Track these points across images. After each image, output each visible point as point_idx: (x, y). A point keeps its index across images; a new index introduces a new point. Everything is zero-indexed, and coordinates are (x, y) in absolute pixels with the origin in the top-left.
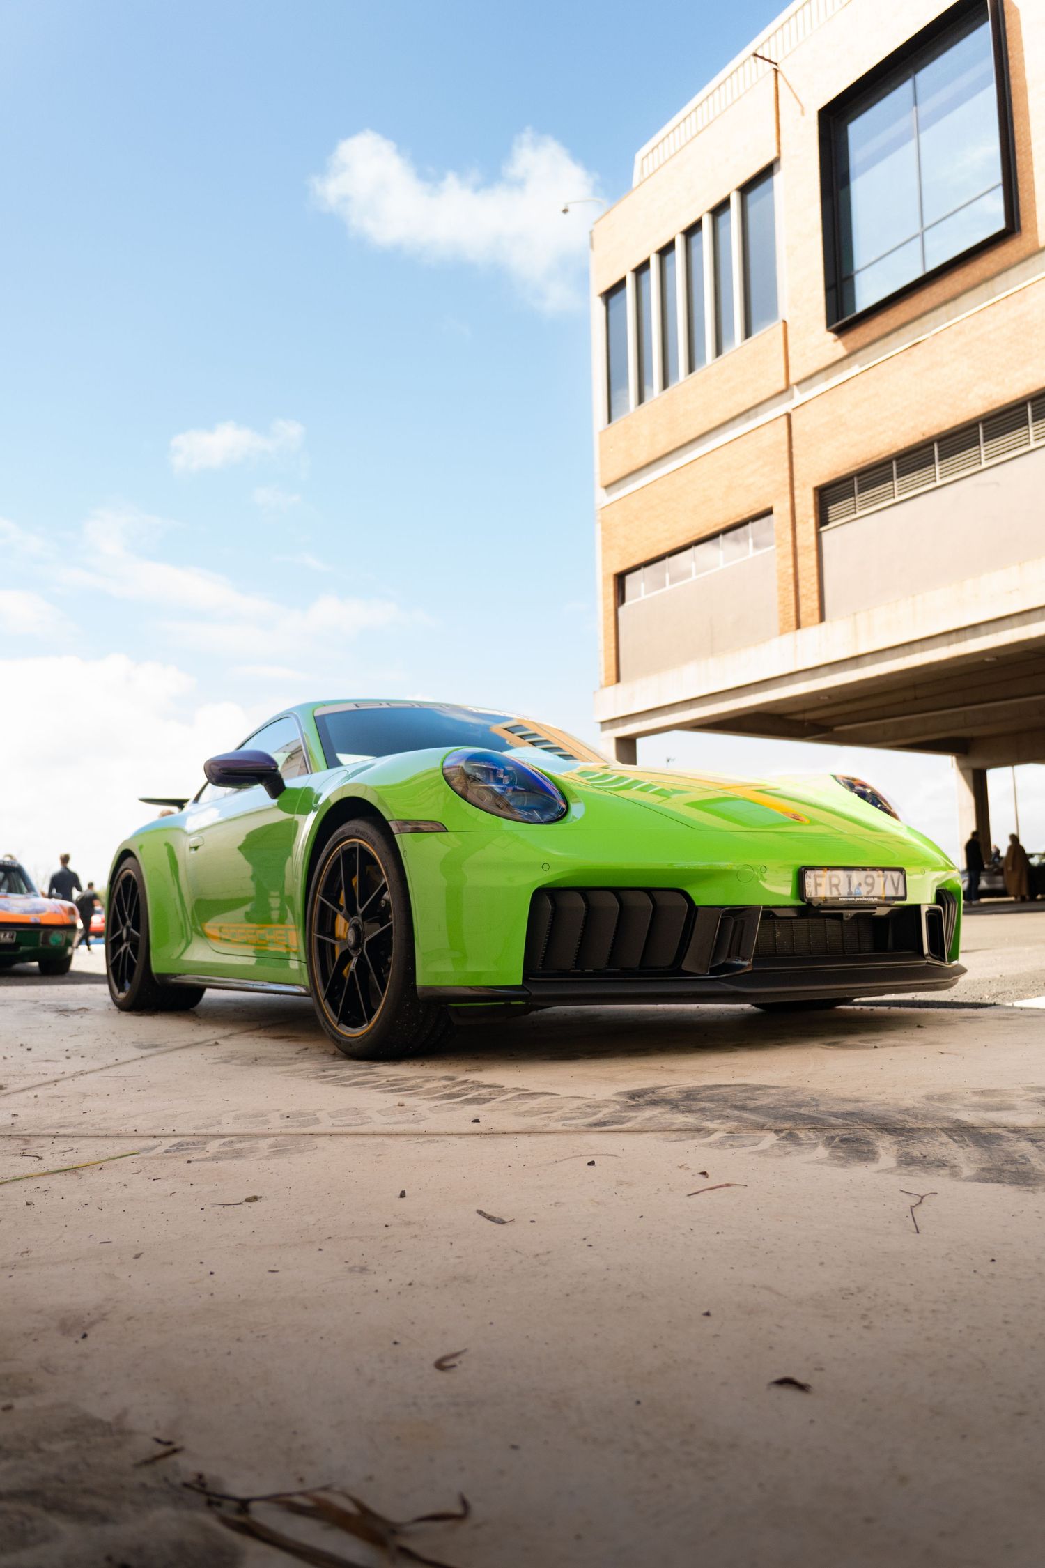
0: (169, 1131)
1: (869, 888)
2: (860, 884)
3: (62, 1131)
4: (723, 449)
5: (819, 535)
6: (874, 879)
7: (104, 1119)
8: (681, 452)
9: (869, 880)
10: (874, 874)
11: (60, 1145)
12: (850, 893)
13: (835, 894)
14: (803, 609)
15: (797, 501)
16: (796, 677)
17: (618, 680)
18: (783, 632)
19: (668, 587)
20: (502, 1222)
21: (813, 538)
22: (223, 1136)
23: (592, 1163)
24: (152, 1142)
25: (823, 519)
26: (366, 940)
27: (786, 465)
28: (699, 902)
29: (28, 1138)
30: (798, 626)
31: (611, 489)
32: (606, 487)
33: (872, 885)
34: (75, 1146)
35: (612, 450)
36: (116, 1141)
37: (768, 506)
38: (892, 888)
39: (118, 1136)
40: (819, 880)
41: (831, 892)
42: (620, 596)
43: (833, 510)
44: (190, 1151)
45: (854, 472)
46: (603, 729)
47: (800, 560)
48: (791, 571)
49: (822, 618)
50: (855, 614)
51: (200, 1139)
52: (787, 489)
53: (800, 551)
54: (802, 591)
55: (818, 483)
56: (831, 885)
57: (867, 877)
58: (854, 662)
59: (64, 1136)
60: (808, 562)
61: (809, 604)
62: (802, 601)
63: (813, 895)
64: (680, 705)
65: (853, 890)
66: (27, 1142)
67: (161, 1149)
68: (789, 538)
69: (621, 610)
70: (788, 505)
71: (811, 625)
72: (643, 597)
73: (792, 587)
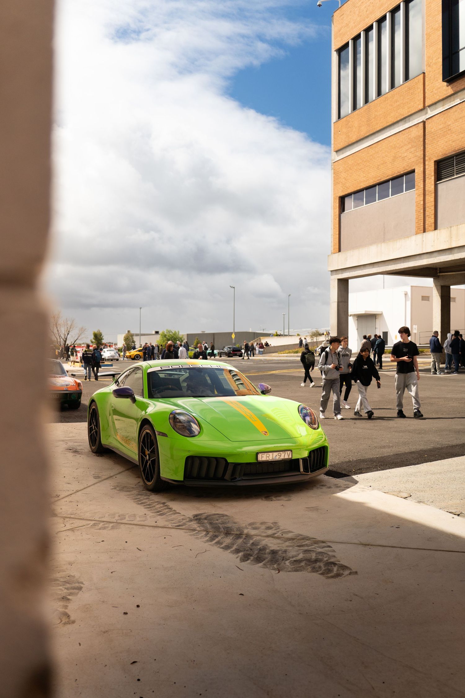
0: (93, 519)
1: (279, 457)
2: (276, 456)
3: (72, 516)
4: (392, 137)
5: (436, 186)
6: (281, 454)
7: (81, 512)
8: (373, 137)
9: (279, 454)
10: (281, 452)
11: (72, 521)
12: (273, 458)
13: (268, 459)
14: (427, 222)
15: (427, 167)
16: (423, 256)
17: (340, 251)
18: (417, 233)
19: (365, 205)
20: (141, 550)
21: (433, 187)
22: (104, 522)
23: (165, 538)
24: (89, 522)
25: (439, 177)
26: (151, 459)
27: (422, 148)
28: (229, 461)
29: (64, 518)
30: (424, 231)
31: (339, 153)
32: (337, 152)
33: (280, 456)
34: (74, 522)
35: (340, 133)
36: (82, 521)
37: (413, 168)
38: (287, 456)
39: (83, 519)
40: (263, 456)
41: (266, 458)
42: (342, 208)
43: (444, 172)
44: (96, 526)
45: (454, 154)
46: (332, 275)
47: (427, 197)
48: (422, 203)
49: (436, 228)
50: (451, 227)
51: (99, 522)
52: (422, 161)
53: (427, 193)
54: (427, 213)
55: (436, 159)
56: (267, 457)
57: (279, 453)
58: (449, 251)
59: (72, 518)
60: (430, 199)
61: (430, 220)
62: (427, 218)
63: (261, 460)
64: (368, 265)
65: (274, 457)
66: (64, 519)
67: (90, 525)
68: (422, 186)
69: (342, 215)
70: (422, 169)
71: (430, 231)
72: (353, 209)
73: (422, 211)
